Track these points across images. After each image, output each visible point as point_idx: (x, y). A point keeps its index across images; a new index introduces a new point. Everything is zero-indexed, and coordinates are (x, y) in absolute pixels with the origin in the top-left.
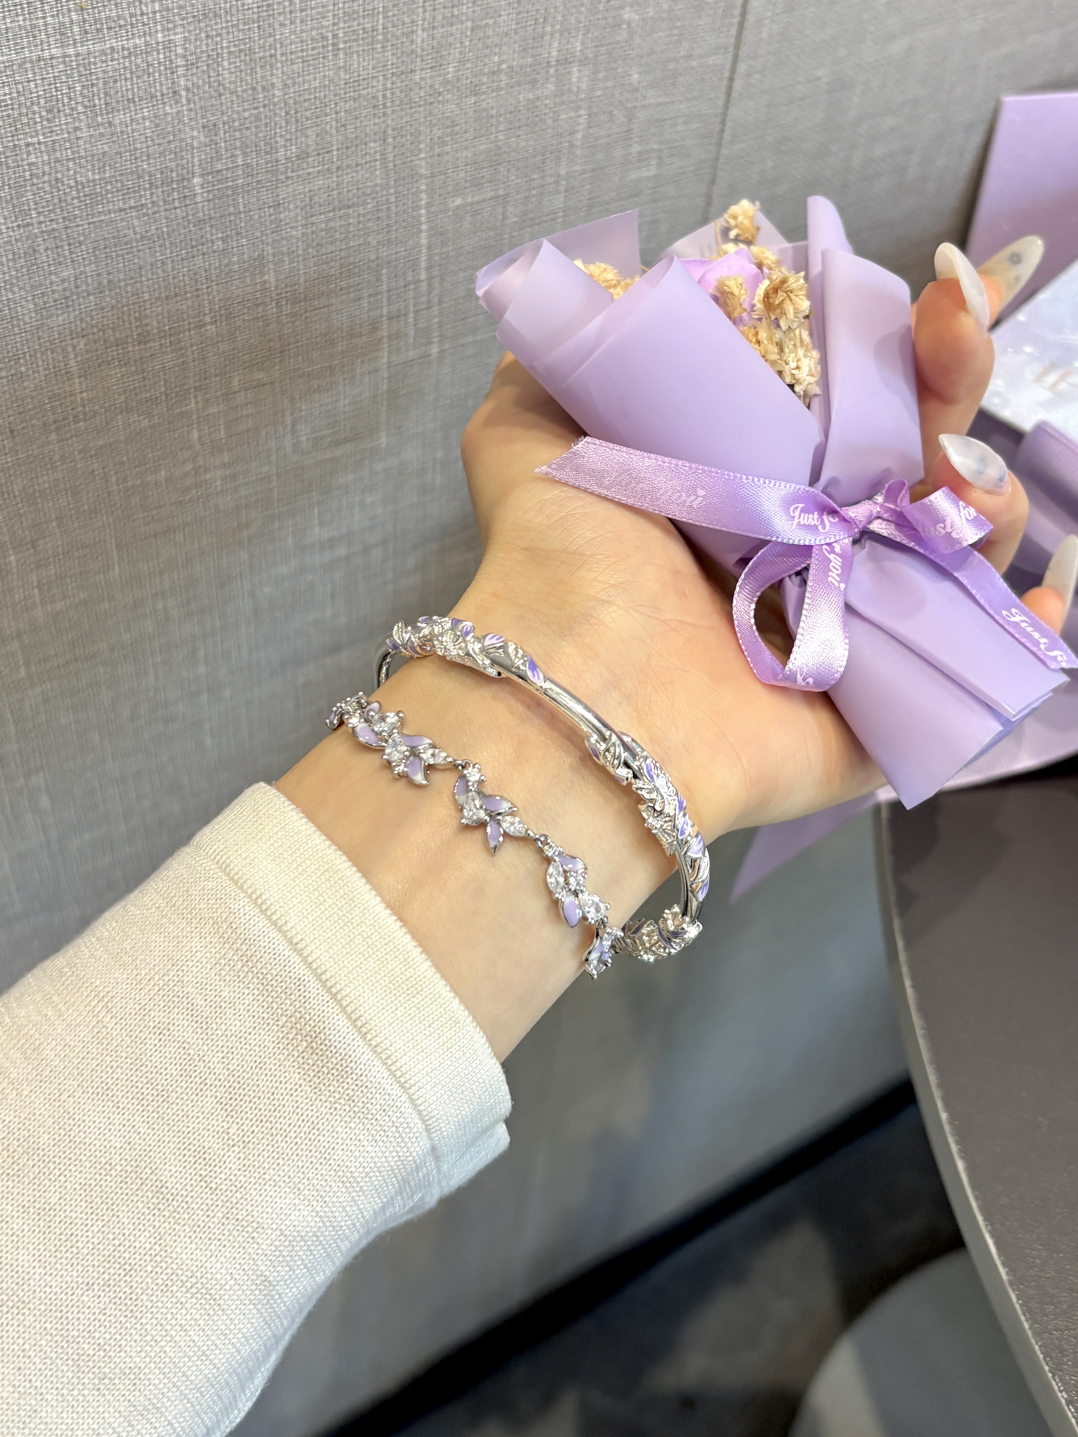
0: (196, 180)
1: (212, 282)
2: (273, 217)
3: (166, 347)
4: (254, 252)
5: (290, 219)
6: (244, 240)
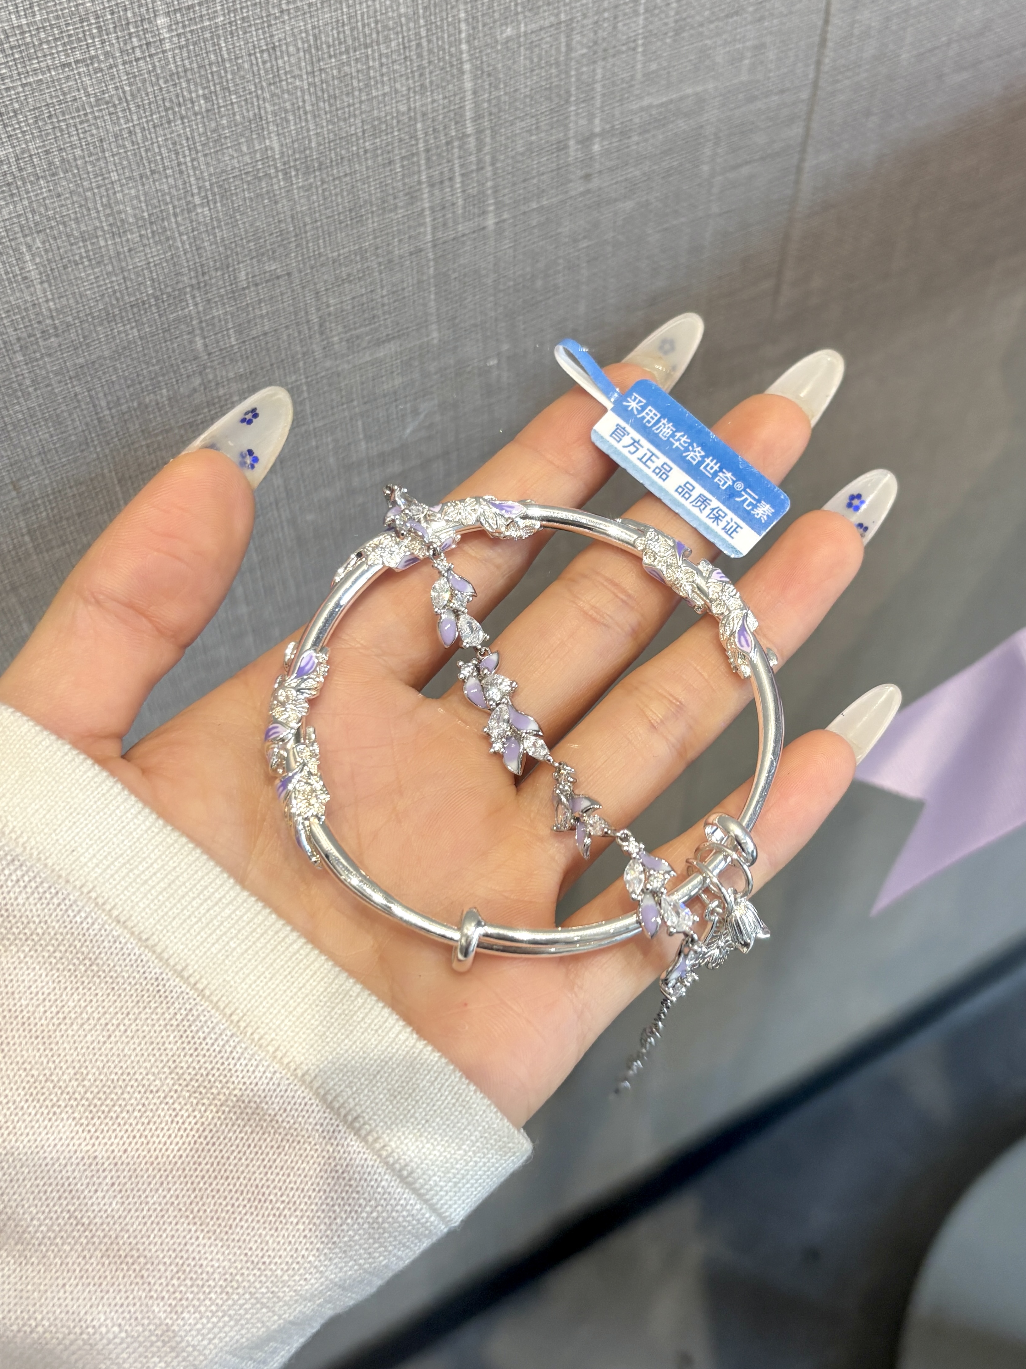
0: (162, 21)
1: (197, 153)
2: (268, 65)
3: (148, 239)
4: (248, 111)
5: (291, 66)
6: (233, 97)
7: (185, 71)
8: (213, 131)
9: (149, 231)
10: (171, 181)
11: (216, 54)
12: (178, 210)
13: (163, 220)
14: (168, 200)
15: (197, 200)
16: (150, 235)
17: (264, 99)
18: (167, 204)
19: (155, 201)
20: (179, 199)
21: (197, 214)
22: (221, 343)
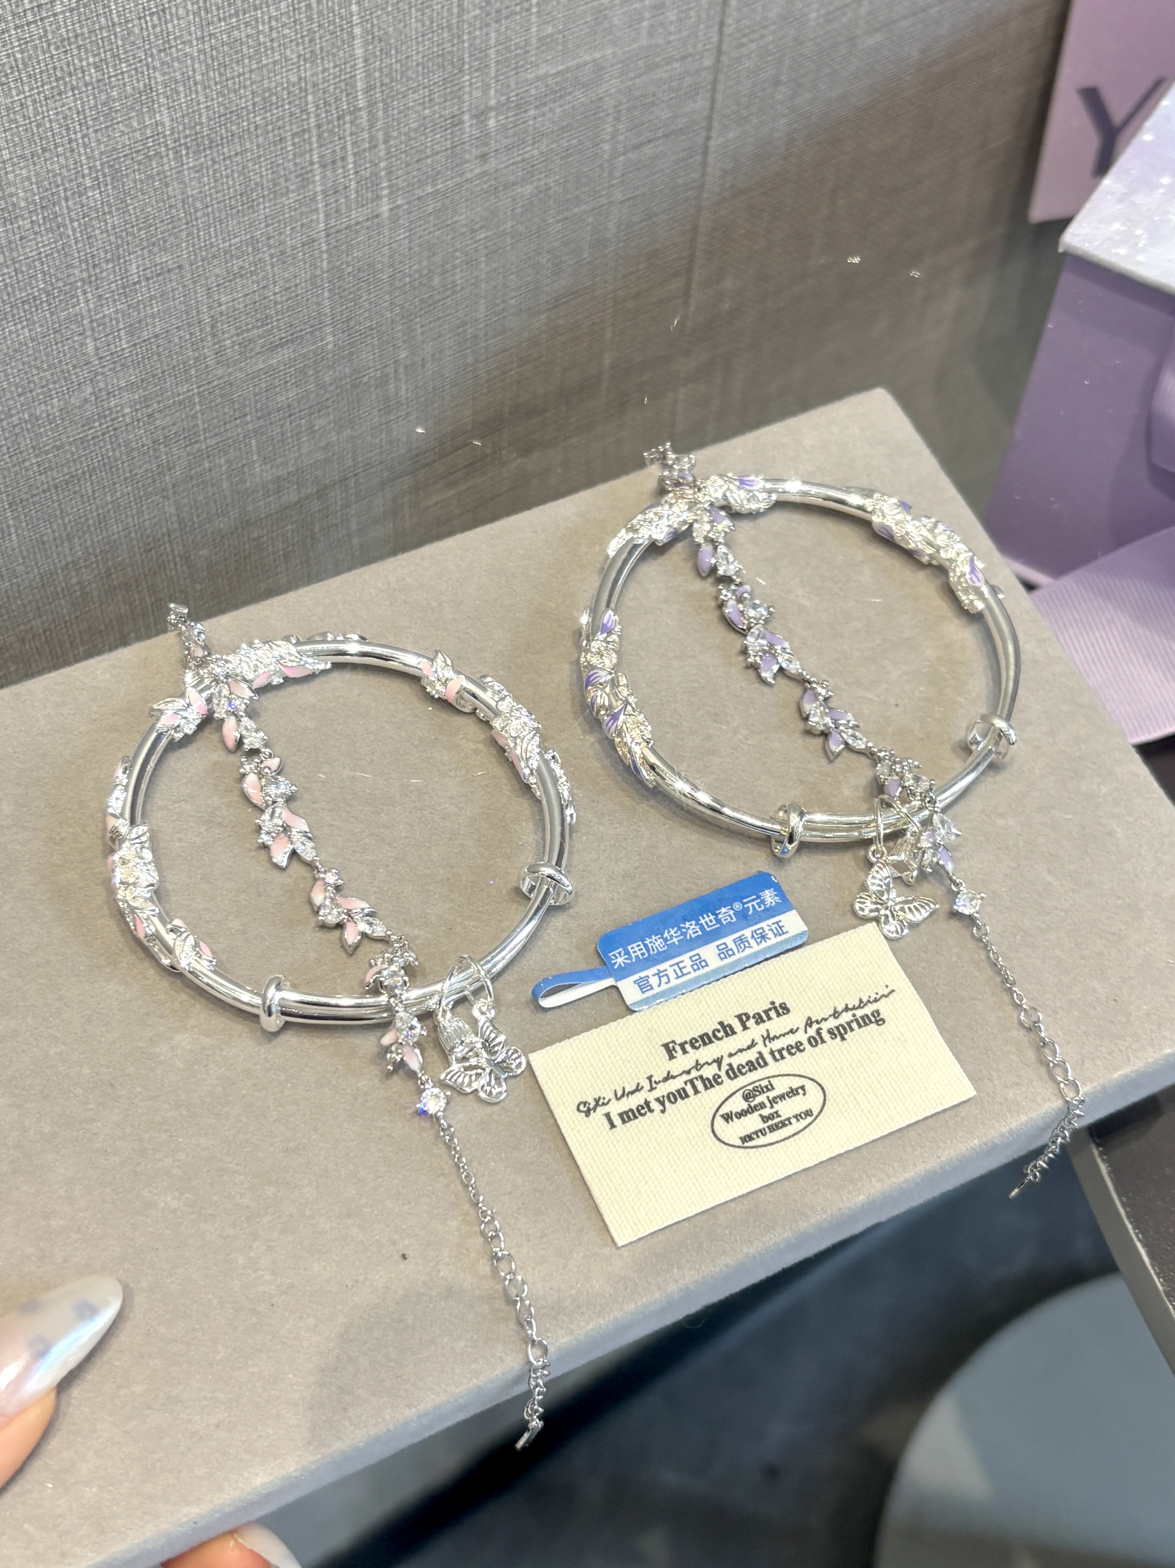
1: (88, 129)
2: (158, 29)
3: (39, 226)
4: (138, 82)
5: (181, 30)
6: (124, 65)
7: (76, 36)
8: (104, 104)
9: (40, 216)
10: (62, 160)
11: (106, 17)
12: (69, 193)
13: (54, 204)
14: (59, 182)
15: (88, 182)
16: (41, 221)
17: (154, 68)
18: (58, 186)
19: (46, 183)
20: (71, 181)
21: (88, 198)
22: (112, 346)
